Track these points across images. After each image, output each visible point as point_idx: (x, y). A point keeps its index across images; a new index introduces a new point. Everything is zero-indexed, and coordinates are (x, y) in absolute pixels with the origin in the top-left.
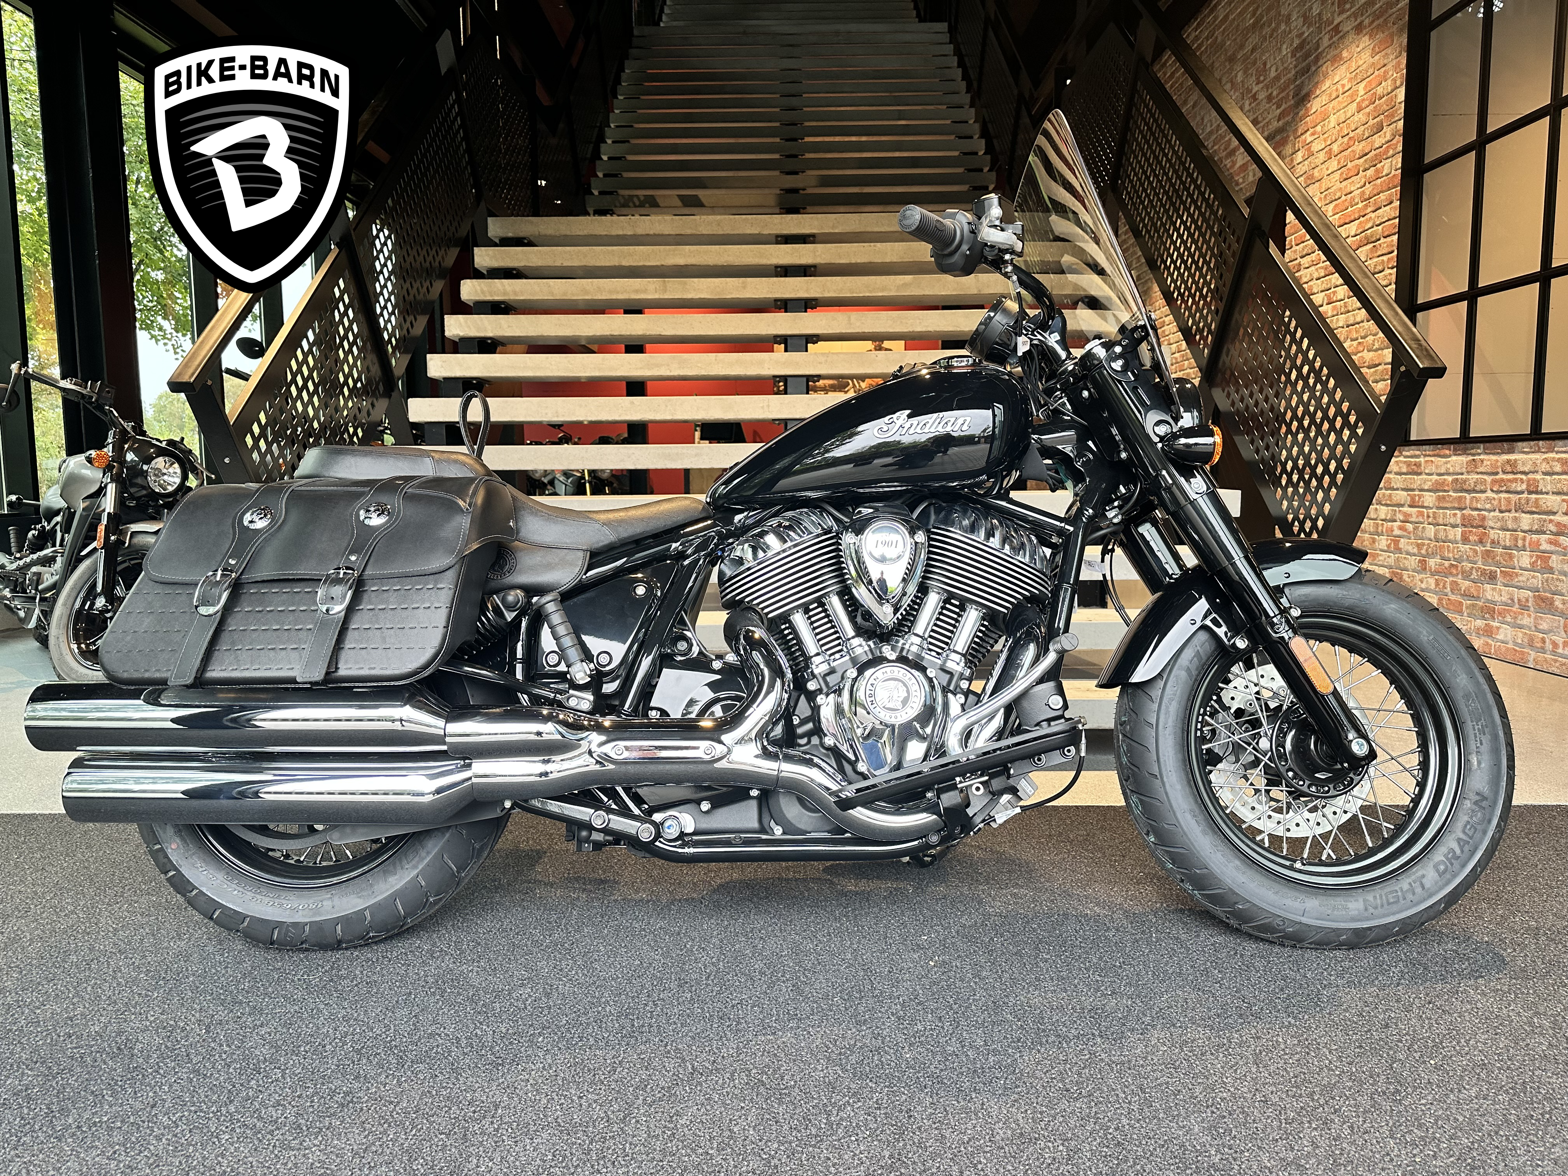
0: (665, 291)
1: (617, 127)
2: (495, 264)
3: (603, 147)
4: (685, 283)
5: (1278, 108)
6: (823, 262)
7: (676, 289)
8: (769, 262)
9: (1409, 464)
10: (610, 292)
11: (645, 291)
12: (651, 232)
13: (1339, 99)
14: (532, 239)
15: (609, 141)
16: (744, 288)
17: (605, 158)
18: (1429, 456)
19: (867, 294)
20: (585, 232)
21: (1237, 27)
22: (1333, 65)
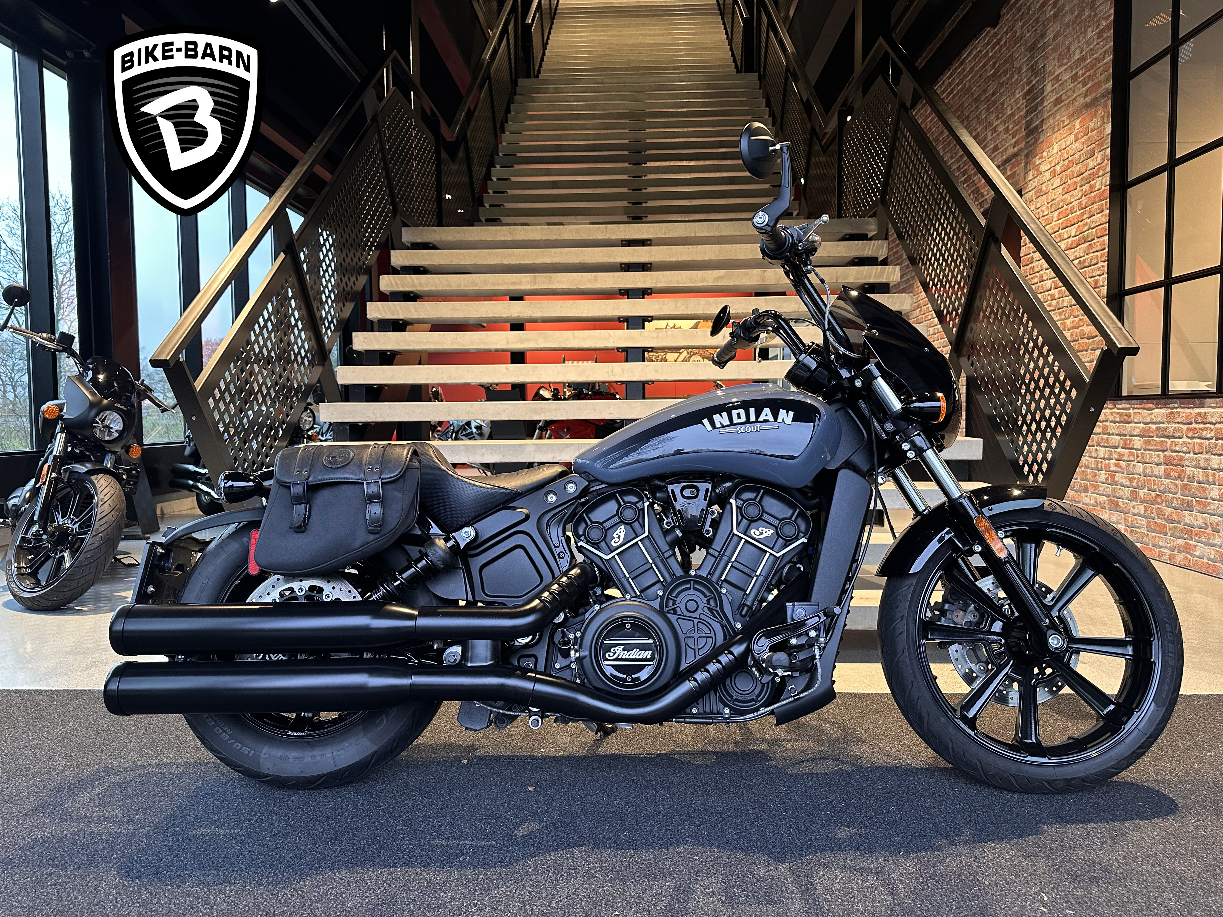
0: (535, 283)
1: (504, 155)
2: (407, 263)
3: (493, 170)
4: (551, 278)
5: (1014, 137)
6: (657, 260)
7: (543, 281)
8: (615, 261)
9: (1121, 415)
10: (493, 284)
11: (520, 283)
12: (526, 239)
13: (1061, 131)
14: (435, 243)
15: (498, 167)
16: (596, 280)
17: (494, 179)
18: (1138, 409)
19: (690, 285)
20: (476, 239)
21: (980, 77)
22: (1055, 105)
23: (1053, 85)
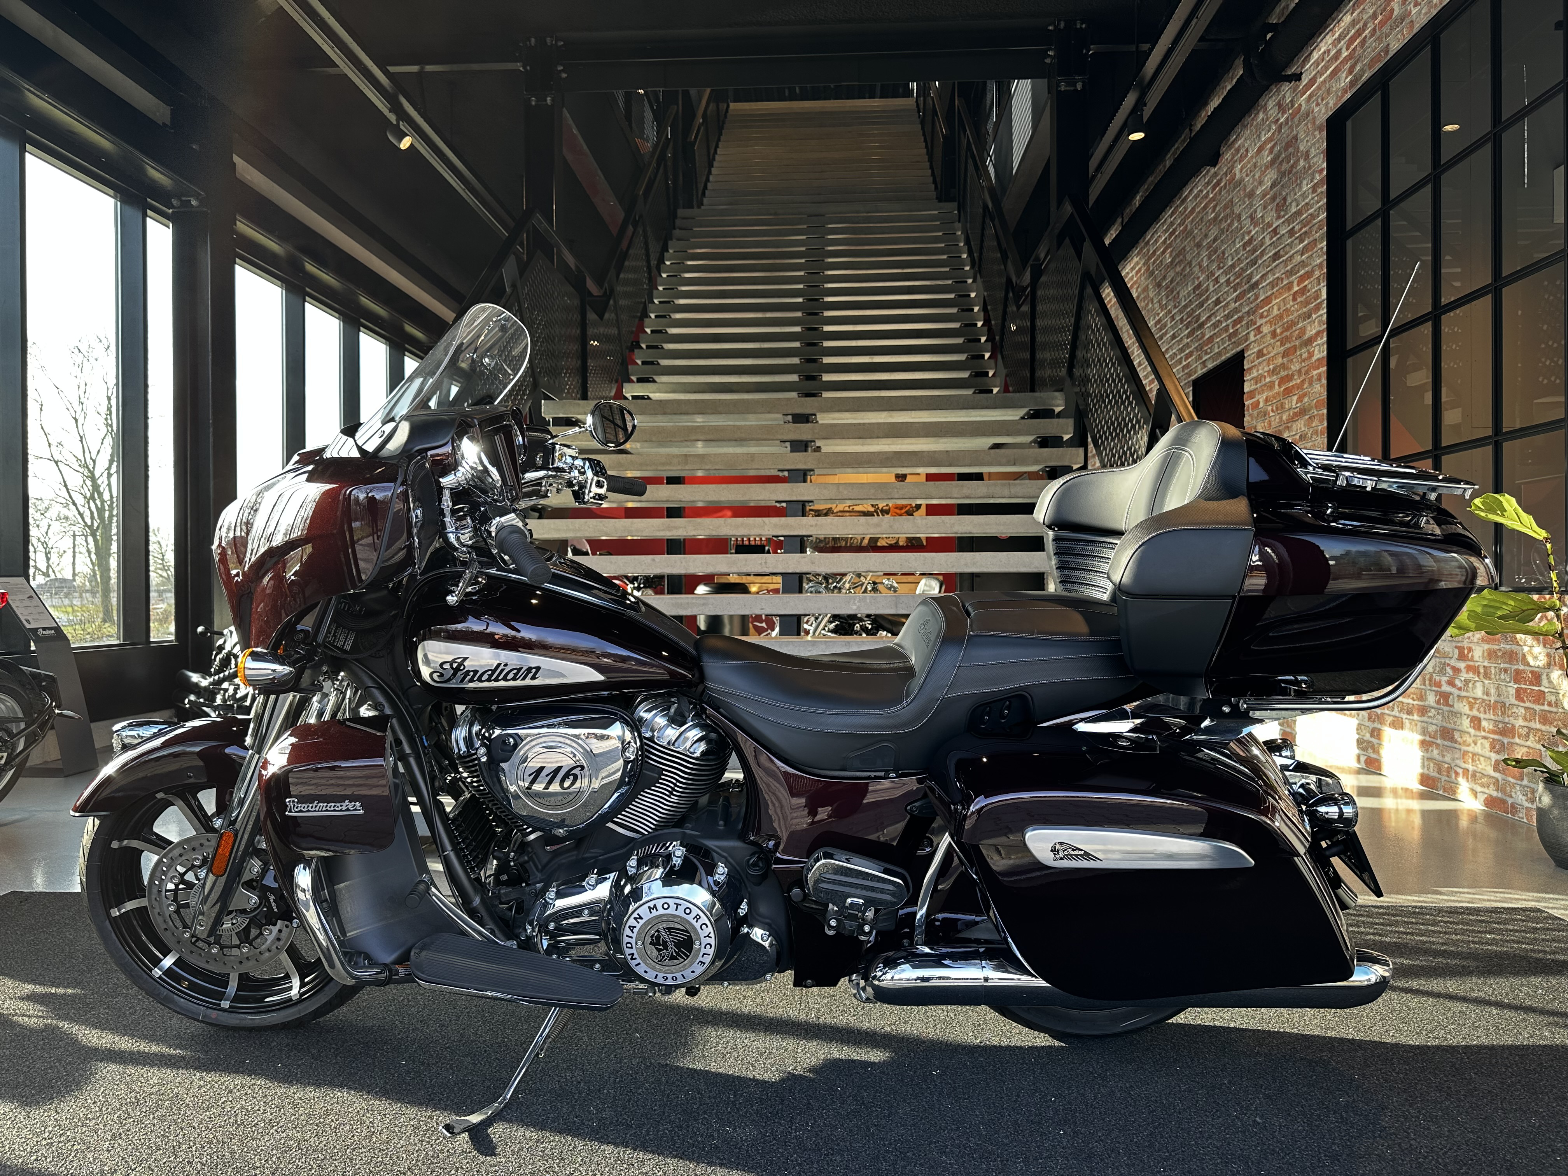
0: (686, 464)
1: (660, 302)
3: (646, 320)
4: (703, 457)
5: (1235, 291)
7: (695, 462)
8: (775, 439)
10: (641, 465)
11: (670, 464)
15: (653, 316)
16: (752, 461)
17: (648, 331)
21: (1202, 218)
22: (1274, 261)
23: (1271, 239)
